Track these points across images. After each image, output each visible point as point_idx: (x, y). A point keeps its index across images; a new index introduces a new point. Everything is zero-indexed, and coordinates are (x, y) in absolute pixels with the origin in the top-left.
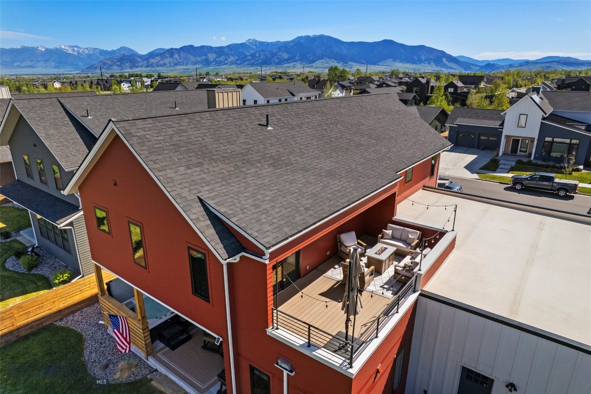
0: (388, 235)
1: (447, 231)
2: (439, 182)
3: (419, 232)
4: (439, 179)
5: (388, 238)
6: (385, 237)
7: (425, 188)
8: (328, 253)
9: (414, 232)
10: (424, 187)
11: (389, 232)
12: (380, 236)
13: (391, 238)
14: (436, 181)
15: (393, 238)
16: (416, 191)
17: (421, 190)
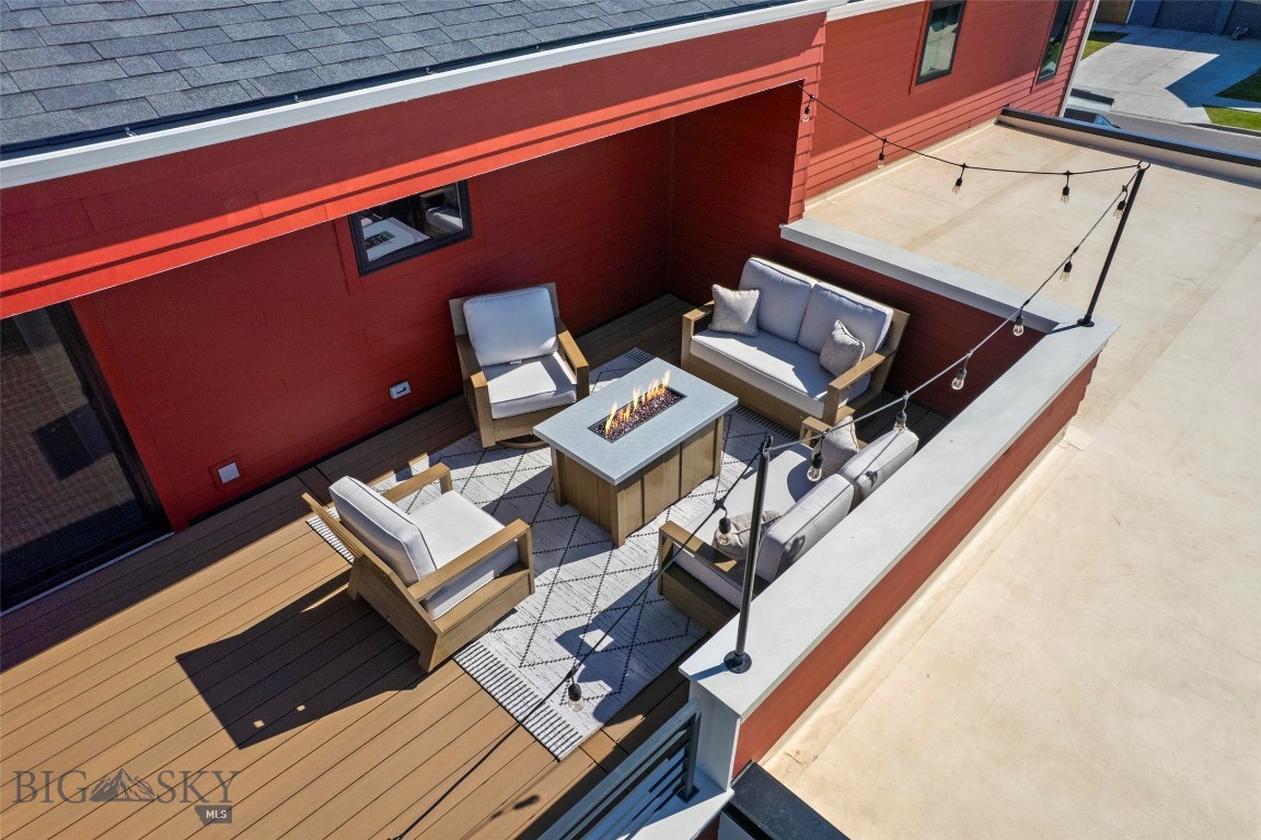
0: (733, 312)
1: (1049, 327)
2: (1071, 102)
3: (889, 311)
4: (1077, 93)
5: (733, 327)
6: (719, 324)
7: (1008, 116)
8: (397, 392)
9: (866, 314)
10: (1005, 112)
11: (742, 300)
12: (695, 315)
13: (752, 330)
14: (1063, 97)
15: (760, 332)
16: (969, 124)
17: (990, 125)
